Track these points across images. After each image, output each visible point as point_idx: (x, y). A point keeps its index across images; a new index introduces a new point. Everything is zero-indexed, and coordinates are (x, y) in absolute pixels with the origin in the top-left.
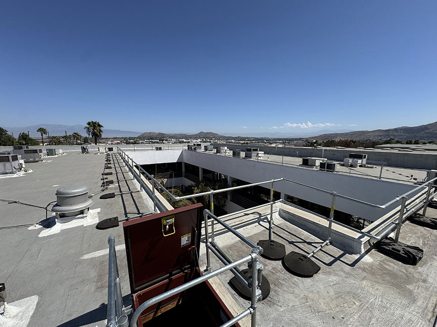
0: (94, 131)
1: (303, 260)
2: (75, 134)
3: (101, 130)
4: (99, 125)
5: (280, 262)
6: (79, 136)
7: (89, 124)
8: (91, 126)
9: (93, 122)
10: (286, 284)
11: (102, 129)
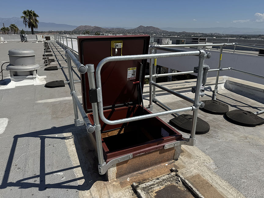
0: (30, 20)
1: (246, 114)
2: (13, 25)
3: (36, 20)
4: (35, 15)
5: (222, 116)
6: (16, 28)
7: (25, 13)
8: (27, 15)
9: (28, 11)
10: (226, 128)
11: (37, 18)
